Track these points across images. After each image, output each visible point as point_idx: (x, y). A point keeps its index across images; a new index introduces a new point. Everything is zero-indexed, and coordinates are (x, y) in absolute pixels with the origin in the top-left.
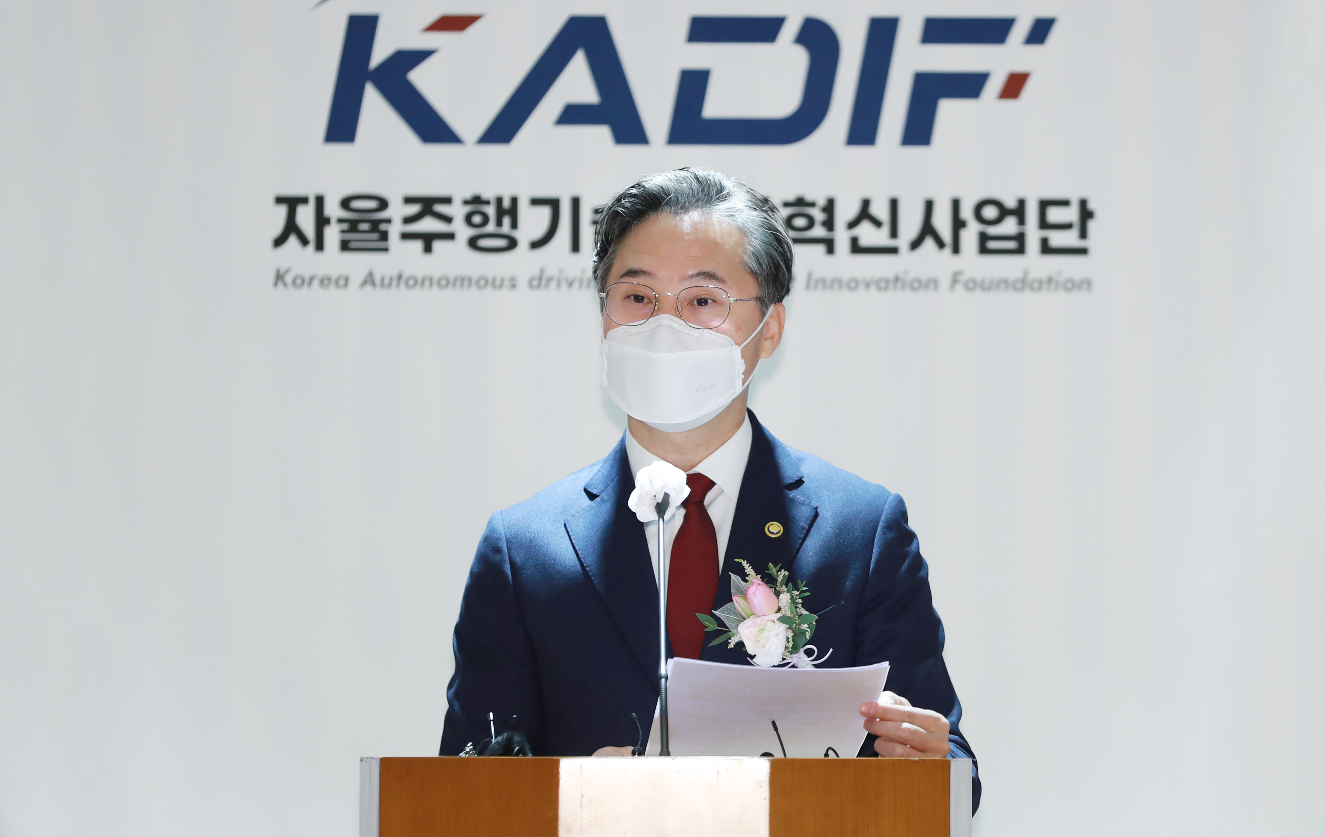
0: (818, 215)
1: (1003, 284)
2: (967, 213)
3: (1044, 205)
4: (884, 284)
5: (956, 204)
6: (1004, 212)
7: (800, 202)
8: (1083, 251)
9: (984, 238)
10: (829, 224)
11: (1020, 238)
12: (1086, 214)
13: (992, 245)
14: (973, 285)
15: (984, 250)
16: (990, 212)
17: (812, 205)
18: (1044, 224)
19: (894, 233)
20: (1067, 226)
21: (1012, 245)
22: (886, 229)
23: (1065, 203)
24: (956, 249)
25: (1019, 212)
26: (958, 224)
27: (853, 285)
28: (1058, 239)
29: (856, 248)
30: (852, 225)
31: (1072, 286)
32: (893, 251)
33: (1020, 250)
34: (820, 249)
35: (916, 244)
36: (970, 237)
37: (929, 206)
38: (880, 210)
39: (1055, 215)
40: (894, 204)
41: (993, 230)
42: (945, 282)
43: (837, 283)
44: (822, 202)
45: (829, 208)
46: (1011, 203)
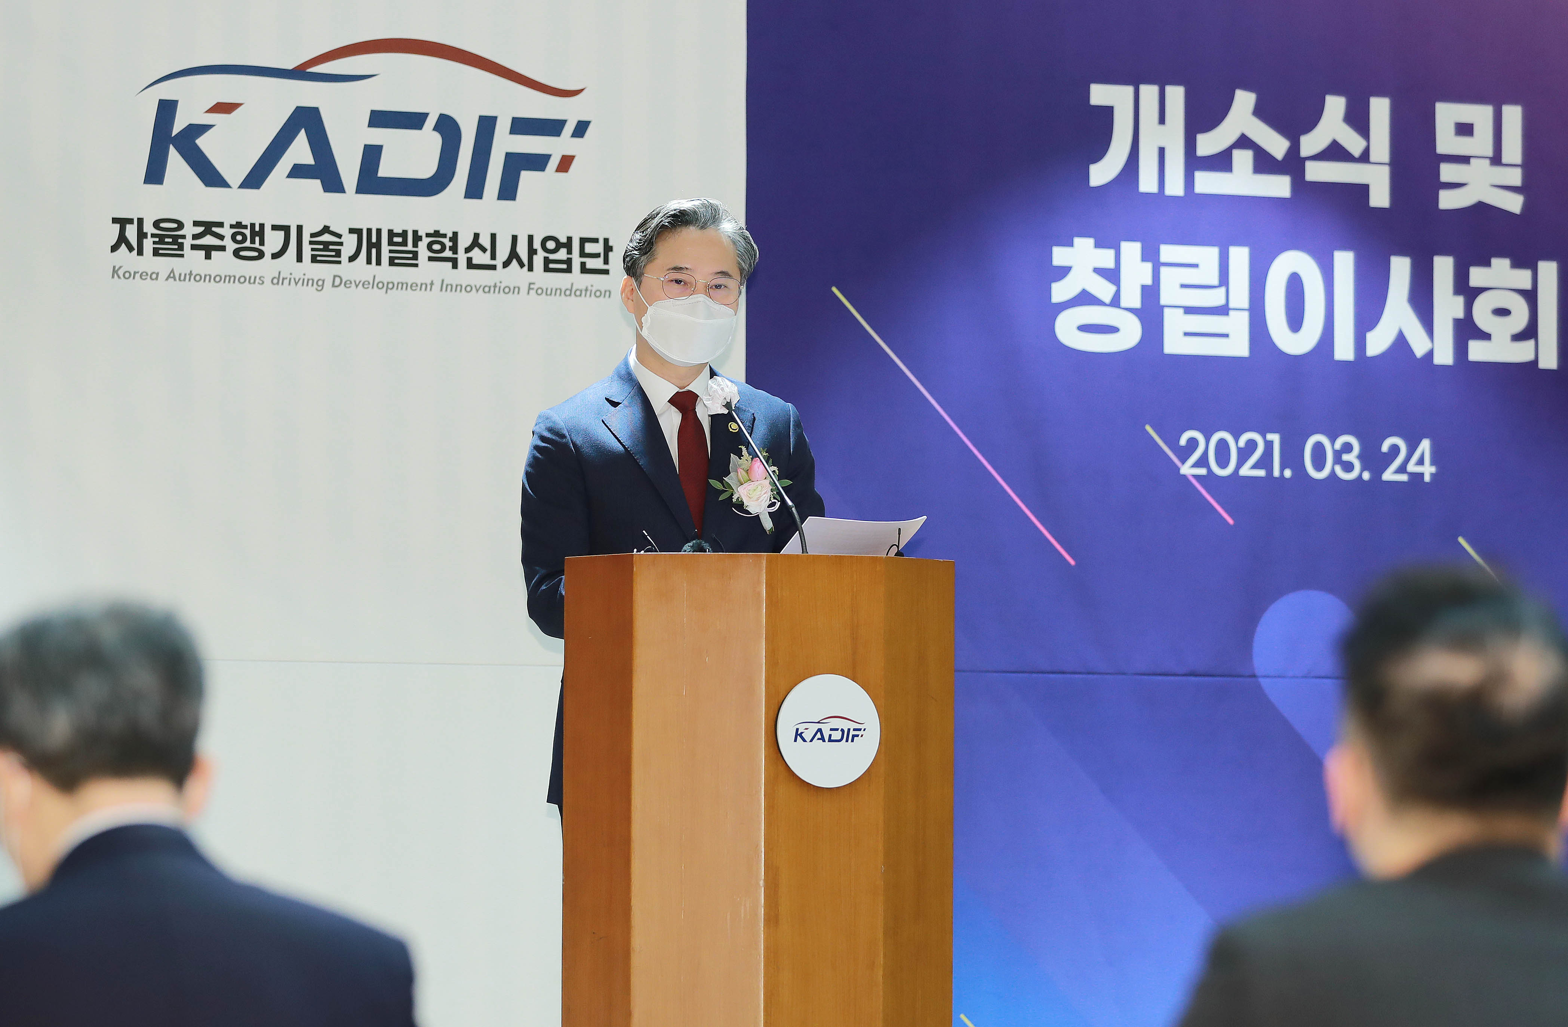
0: (448, 244)
1: (558, 292)
2: (537, 245)
3: (583, 241)
4: (487, 289)
5: (531, 238)
6: (559, 245)
7: (437, 234)
8: (606, 272)
9: (547, 261)
10: (454, 249)
11: (569, 262)
12: (607, 248)
13: (551, 266)
14: (540, 292)
15: (547, 269)
16: (551, 245)
17: (444, 236)
18: (583, 254)
19: (493, 257)
20: (597, 256)
21: (564, 266)
22: (488, 253)
23: (596, 240)
24: (531, 269)
25: (568, 245)
26: (532, 252)
27: (468, 289)
28: (591, 263)
29: (470, 265)
30: (468, 250)
31: (600, 294)
32: (494, 267)
33: (569, 270)
34: (449, 265)
35: (506, 264)
36: (538, 260)
37: (515, 239)
38: (485, 241)
39: (589, 248)
40: (493, 237)
41: (552, 257)
42: (523, 290)
43: (459, 288)
44: (450, 235)
45: (455, 237)
46: (563, 240)
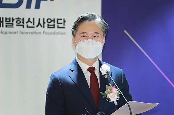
0: (22, 21)
1: (51, 33)
2: (45, 21)
3: (58, 19)
4: (32, 33)
5: (44, 19)
6: (51, 21)
7: (18, 18)
8: (64, 28)
9: (48, 25)
10: (23, 22)
11: (54, 25)
12: (64, 21)
13: (49, 26)
14: (47, 33)
15: (48, 27)
16: (49, 21)
17: (21, 19)
18: (58, 23)
19: (34, 24)
20: (62, 23)
21: (53, 26)
22: (32, 23)
23: (61, 19)
24: (44, 27)
25: (54, 21)
26: (44, 23)
27: (27, 33)
28: (60, 26)
29: (28, 27)
30: (27, 23)
31: (63, 34)
32: (34, 27)
33: (54, 27)
34: (22, 27)
35: (37, 26)
36: (46, 25)
37: (39, 19)
38: (31, 20)
39: (60, 21)
40: (34, 19)
41: (50, 24)
42: (42, 33)
43: (24, 33)
44: (22, 18)
45: (23, 19)
46: (52, 19)
